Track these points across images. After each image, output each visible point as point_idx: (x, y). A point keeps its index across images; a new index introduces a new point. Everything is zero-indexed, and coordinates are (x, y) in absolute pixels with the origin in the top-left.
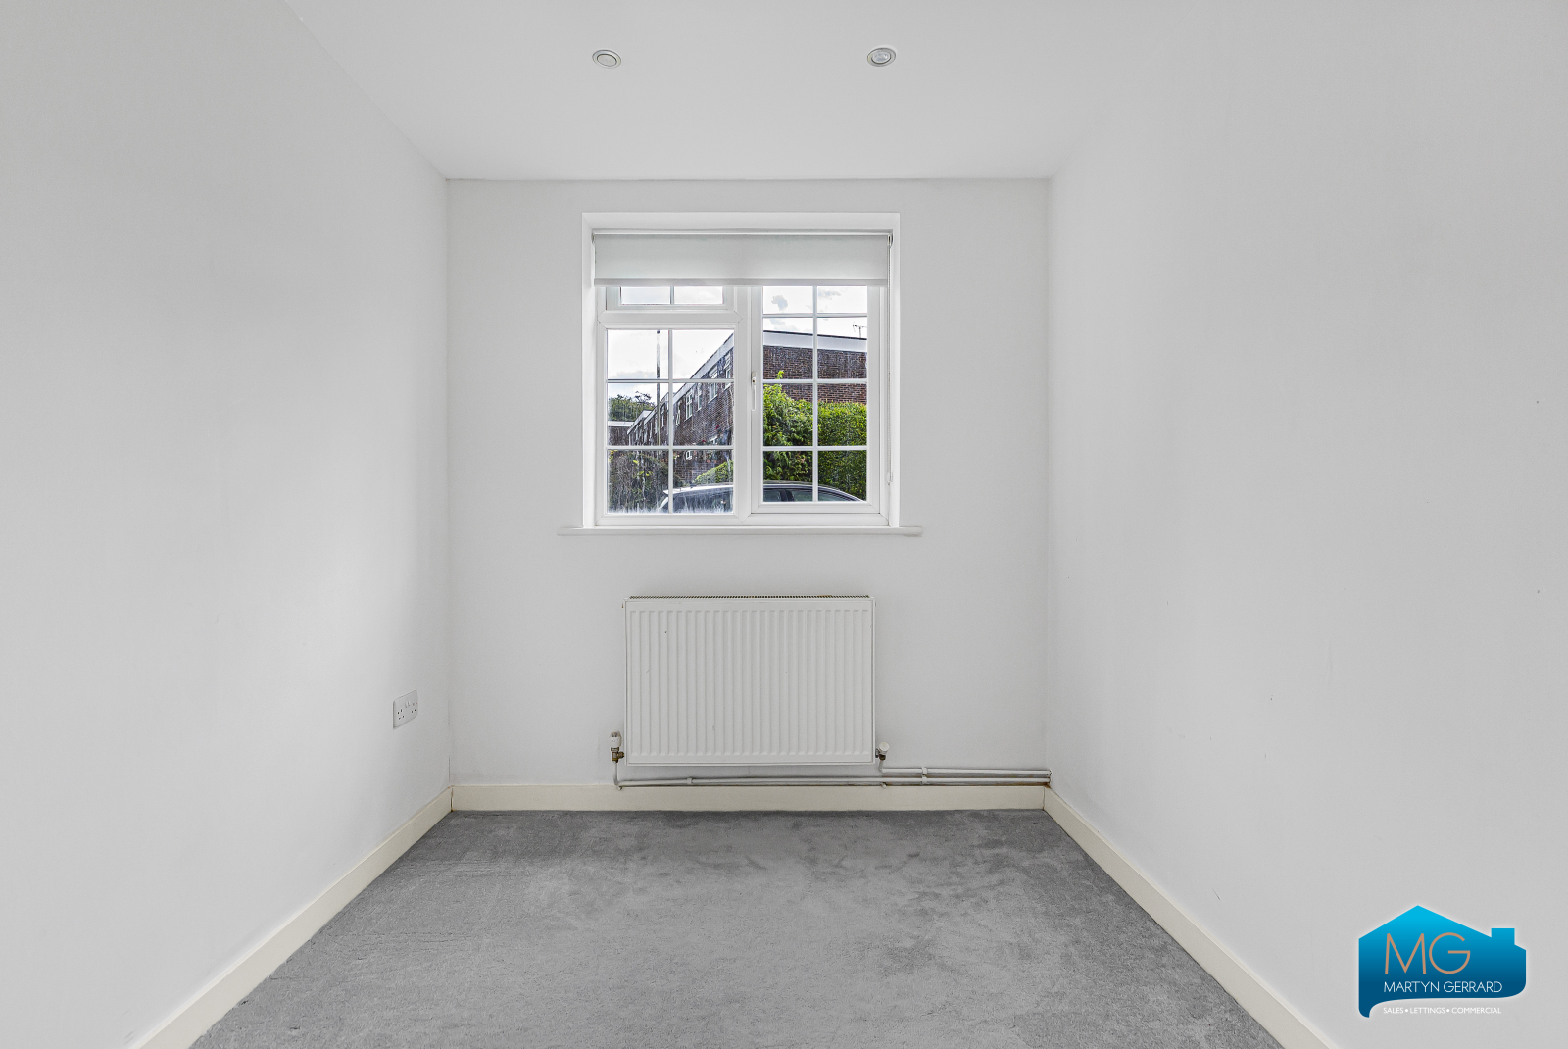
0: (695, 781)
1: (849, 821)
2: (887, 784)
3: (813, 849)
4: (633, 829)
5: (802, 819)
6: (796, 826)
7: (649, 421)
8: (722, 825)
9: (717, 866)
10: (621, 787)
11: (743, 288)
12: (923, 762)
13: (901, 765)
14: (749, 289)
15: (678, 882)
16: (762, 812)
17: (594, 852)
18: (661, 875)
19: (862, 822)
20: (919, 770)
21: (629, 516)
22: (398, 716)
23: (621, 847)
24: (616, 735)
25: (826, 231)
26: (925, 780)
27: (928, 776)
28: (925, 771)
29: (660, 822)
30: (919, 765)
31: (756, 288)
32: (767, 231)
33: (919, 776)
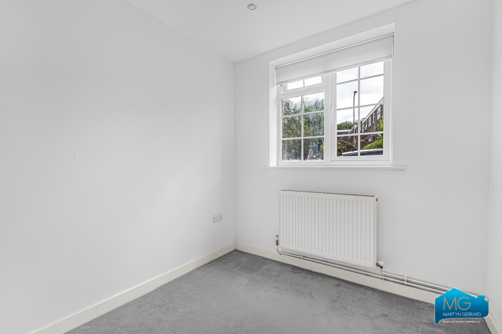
0: (304, 258)
1: (363, 290)
2: (386, 279)
3: (339, 297)
4: (279, 269)
5: (343, 283)
6: (338, 285)
7: (356, 129)
8: (310, 276)
9: (297, 291)
10: (280, 254)
11: (328, 74)
12: (406, 275)
13: (393, 273)
14: (330, 74)
15: (280, 292)
16: (328, 275)
17: (262, 273)
18: (276, 287)
19: (369, 292)
20: (403, 278)
21: (290, 162)
22: (214, 220)
23: (271, 274)
24: (277, 236)
25: (366, 40)
26: (405, 283)
27: (408, 281)
28: (405, 279)
29: (290, 269)
30: (404, 276)
31: (333, 73)
32: (341, 48)
33: (403, 280)
